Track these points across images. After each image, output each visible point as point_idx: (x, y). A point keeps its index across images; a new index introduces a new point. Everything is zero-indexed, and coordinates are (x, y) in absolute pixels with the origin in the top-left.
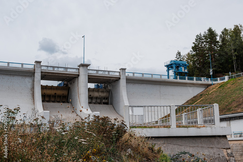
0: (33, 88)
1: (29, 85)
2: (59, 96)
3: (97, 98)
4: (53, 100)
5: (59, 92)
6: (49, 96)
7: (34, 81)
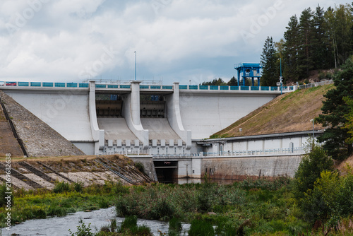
0: (88, 106)
1: (85, 103)
2: (113, 110)
3: (151, 111)
4: (106, 113)
5: (112, 106)
6: (103, 110)
7: (88, 99)
